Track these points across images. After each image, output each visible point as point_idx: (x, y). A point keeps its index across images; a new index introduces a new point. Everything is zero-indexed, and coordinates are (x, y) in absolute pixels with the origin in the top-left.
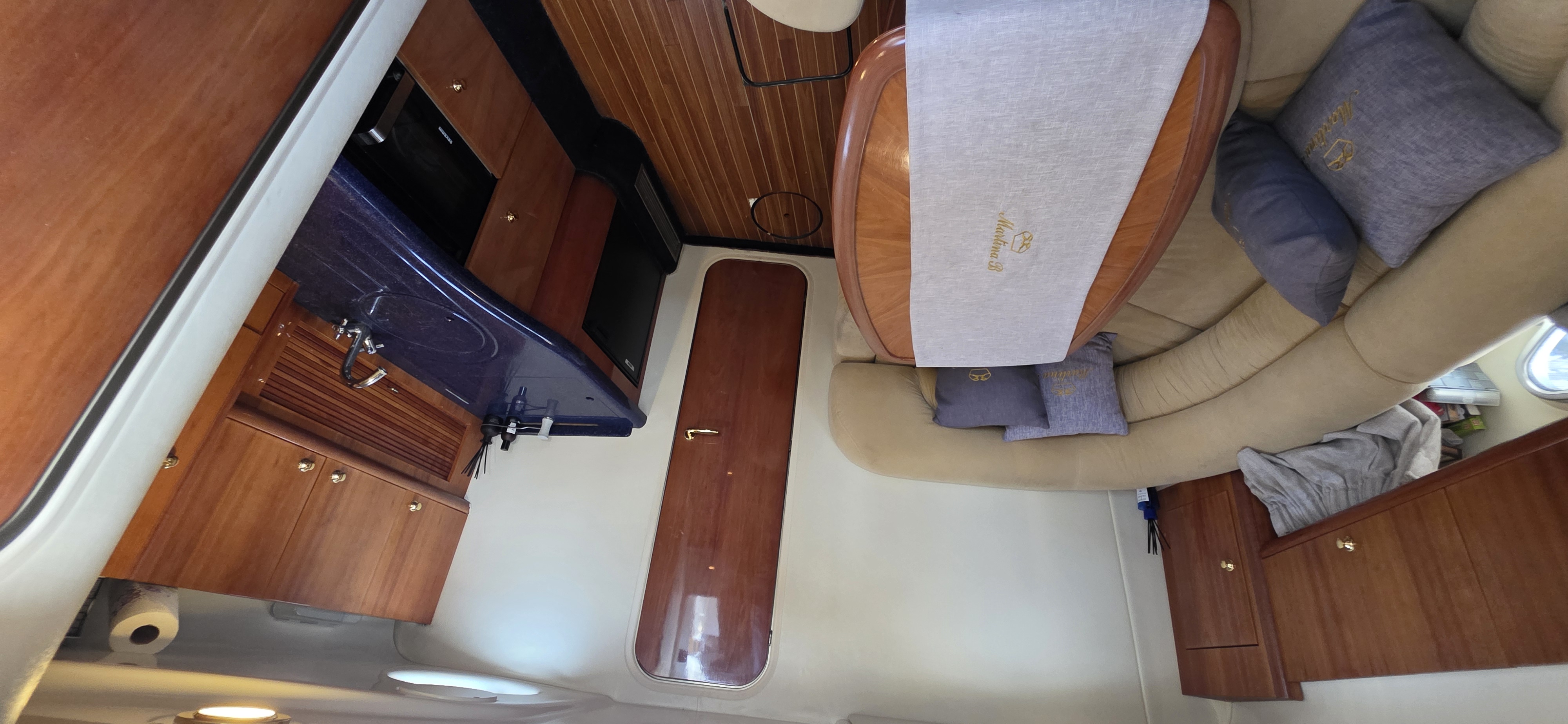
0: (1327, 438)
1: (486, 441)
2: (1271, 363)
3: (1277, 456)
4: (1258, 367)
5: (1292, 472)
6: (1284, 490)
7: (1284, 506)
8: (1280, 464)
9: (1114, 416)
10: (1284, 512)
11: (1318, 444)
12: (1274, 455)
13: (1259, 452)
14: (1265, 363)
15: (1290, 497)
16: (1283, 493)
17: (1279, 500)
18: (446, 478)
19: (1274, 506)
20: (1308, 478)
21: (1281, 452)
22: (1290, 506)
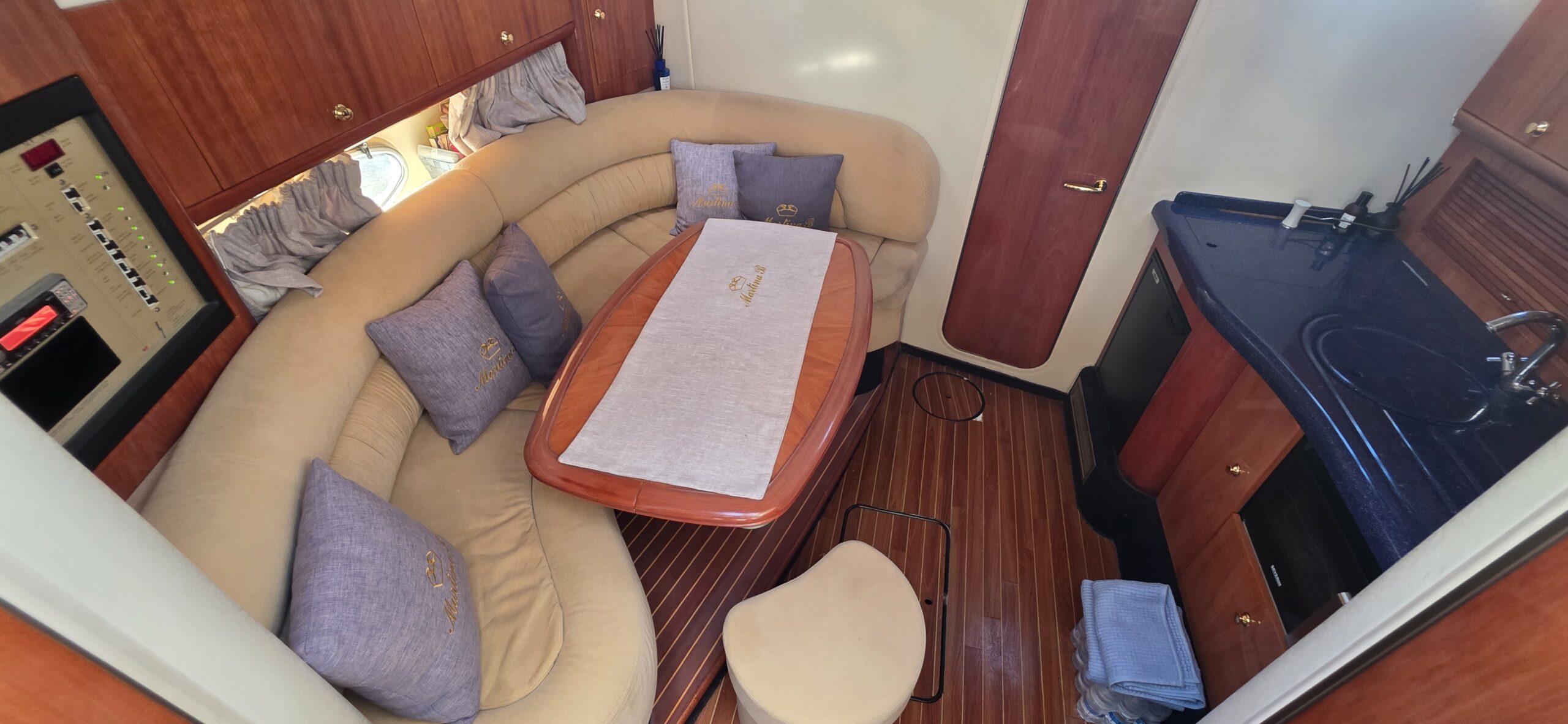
0: (521, 129)
1: (1395, 208)
2: (557, 195)
3: (556, 115)
4: (566, 193)
5: (548, 100)
6: (554, 86)
7: (556, 70)
8: (555, 107)
9: (680, 159)
10: (556, 64)
11: (528, 124)
12: (560, 116)
13: (569, 119)
14: (561, 196)
15: (549, 78)
16: (554, 82)
17: (558, 76)
18: (1477, 164)
19: (563, 70)
20: (536, 95)
21: (554, 118)
22: (550, 70)
